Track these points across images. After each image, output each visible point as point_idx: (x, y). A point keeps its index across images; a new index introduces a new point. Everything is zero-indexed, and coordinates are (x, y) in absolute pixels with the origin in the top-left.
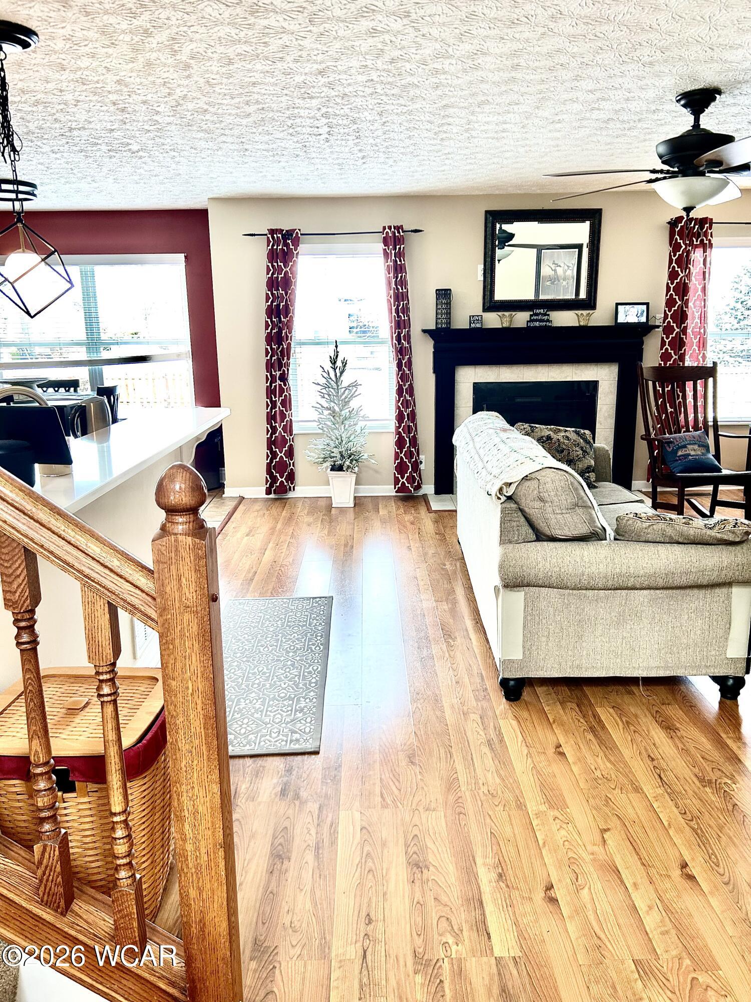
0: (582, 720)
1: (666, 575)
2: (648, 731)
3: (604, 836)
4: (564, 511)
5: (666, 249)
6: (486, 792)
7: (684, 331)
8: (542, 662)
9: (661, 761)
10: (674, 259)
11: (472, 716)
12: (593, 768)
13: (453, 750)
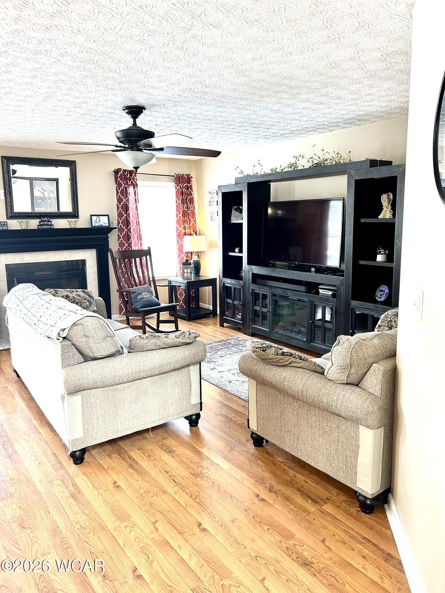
0: (124, 463)
1: (160, 367)
2: (161, 457)
3: (156, 526)
4: (100, 341)
5: (114, 186)
6: (79, 527)
7: (129, 230)
8: (95, 435)
9: (172, 472)
10: (119, 191)
11: (56, 482)
12: (138, 488)
13: (50, 509)
